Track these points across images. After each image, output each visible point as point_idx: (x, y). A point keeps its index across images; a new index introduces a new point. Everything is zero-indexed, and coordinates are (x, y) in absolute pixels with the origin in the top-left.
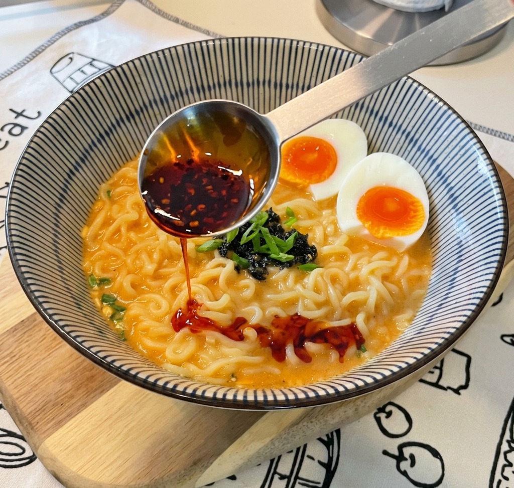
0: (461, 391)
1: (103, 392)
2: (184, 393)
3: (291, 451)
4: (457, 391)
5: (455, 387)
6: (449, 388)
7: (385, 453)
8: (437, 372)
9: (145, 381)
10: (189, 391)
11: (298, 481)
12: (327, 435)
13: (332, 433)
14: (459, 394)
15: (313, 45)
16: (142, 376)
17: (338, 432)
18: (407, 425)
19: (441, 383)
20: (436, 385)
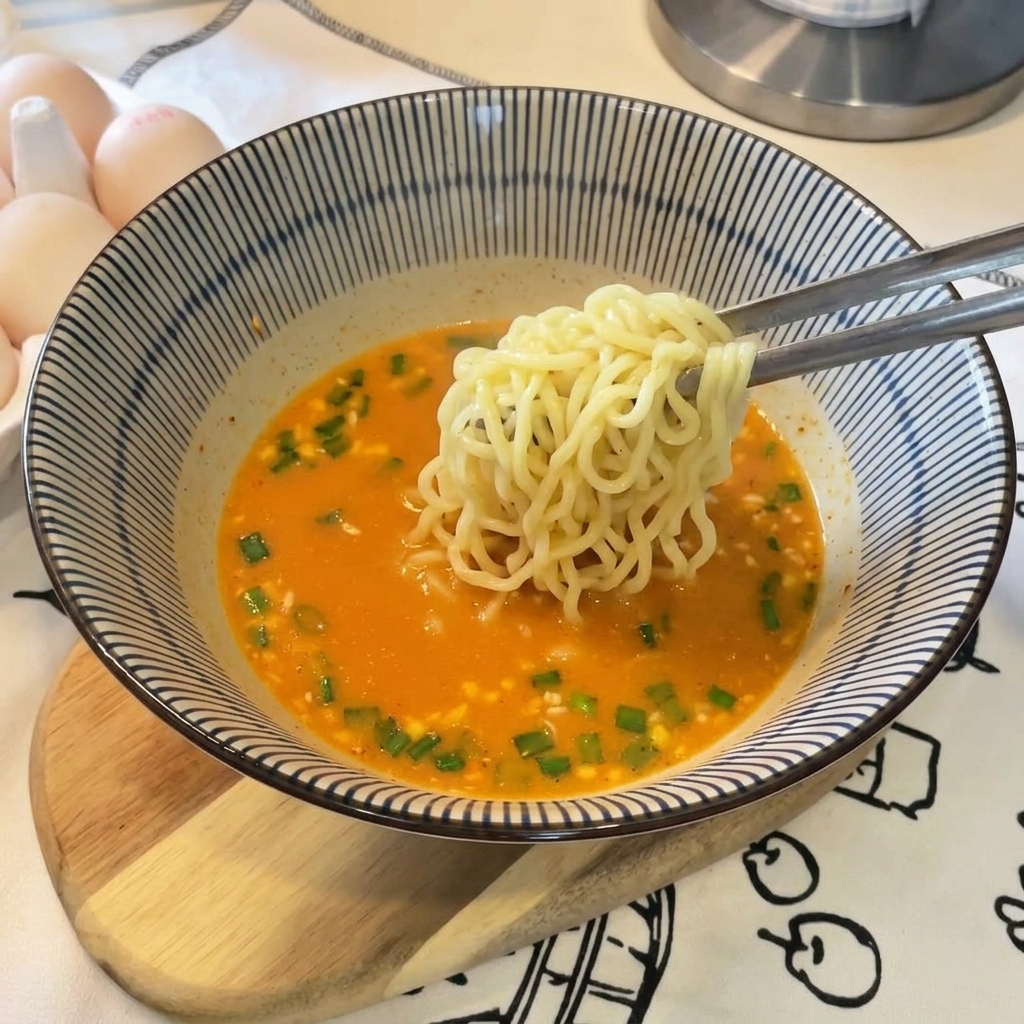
0: (919, 813)
1: (204, 801)
2: (367, 805)
3: (577, 929)
4: (910, 812)
5: (907, 802)
6: (895, 805)
7: (764, 934)
8: (871, 772)
9: (293, 779)
10: (378, 801)
11: (590, 988)
12: (649, 897)
13: (658, 893)
14: (914, 817)
15: (636, 104)
16: (287, 770)
17: (671, 891)
18: (808, 879)
19: (879, 795)
20: (869, 799)
